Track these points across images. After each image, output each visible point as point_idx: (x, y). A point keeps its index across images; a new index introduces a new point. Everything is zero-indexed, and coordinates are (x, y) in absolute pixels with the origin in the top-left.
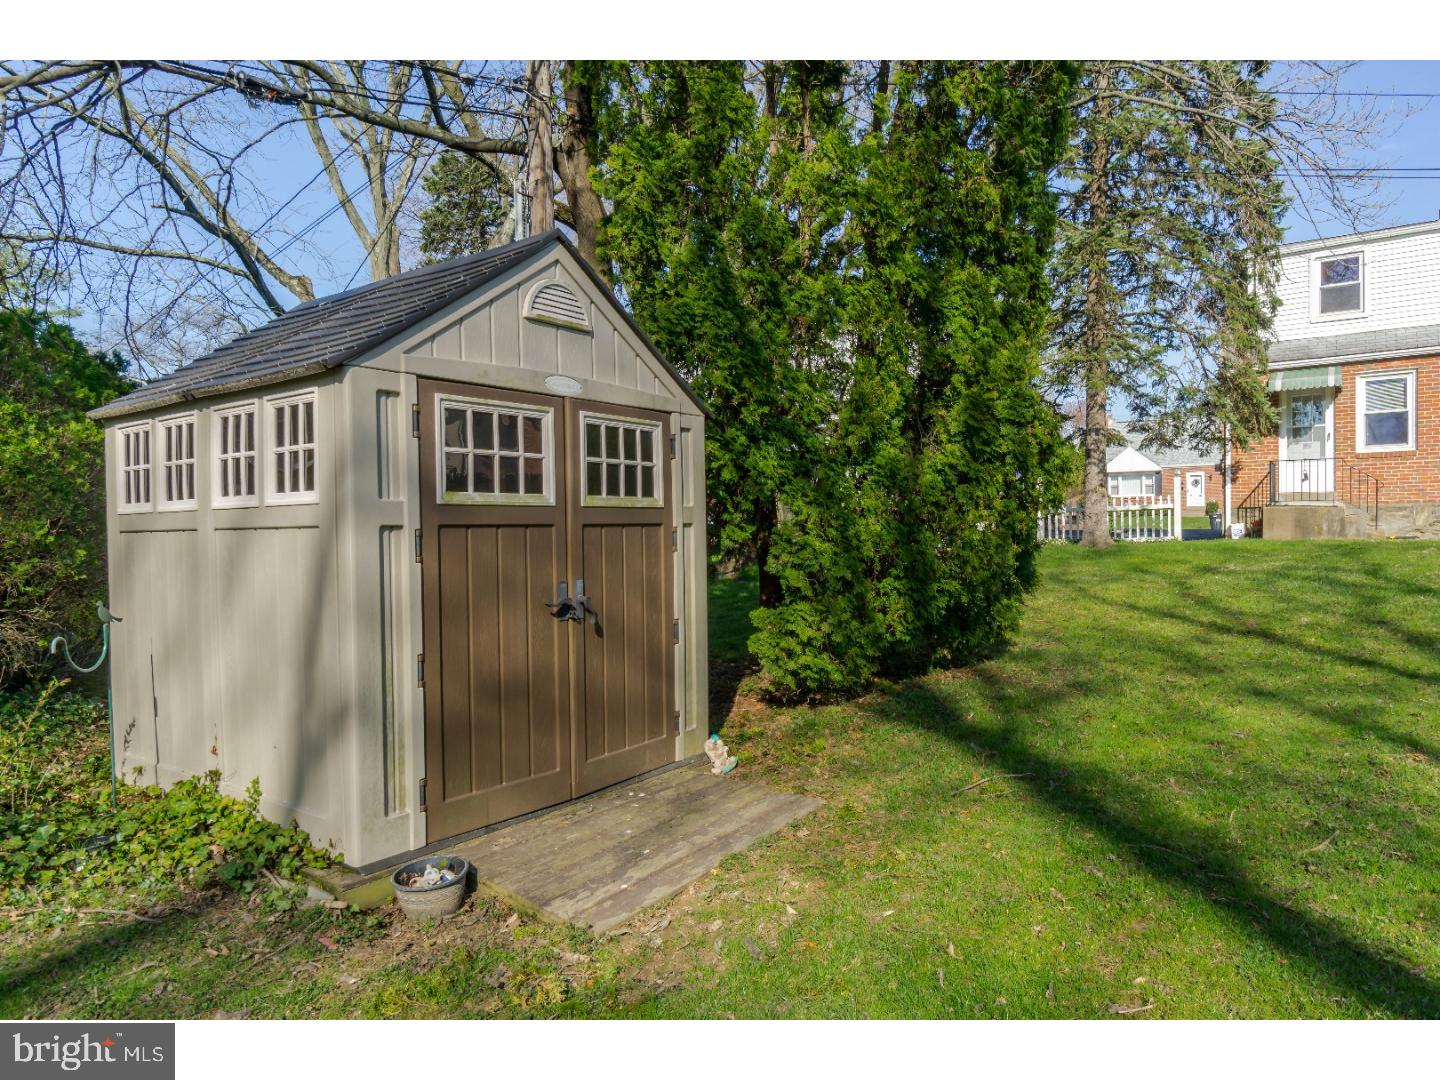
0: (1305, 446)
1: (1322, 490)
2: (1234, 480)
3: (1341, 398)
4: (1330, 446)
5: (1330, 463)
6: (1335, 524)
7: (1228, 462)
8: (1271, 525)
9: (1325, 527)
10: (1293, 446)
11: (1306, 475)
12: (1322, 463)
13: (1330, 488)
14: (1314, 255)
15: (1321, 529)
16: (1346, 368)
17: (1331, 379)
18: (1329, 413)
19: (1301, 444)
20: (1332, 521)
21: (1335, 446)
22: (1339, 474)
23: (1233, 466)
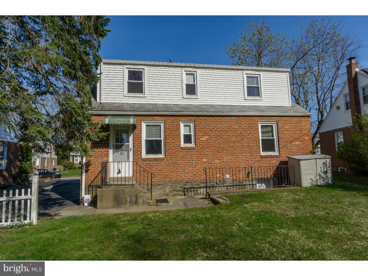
0: (121, 154)
1: (127, 175)
2: (87, 171)
3: (136, 132)
4: (131, 153)
5: (131, 164)
6: (133, 198)
7: (84, 161)
8: (102, 199)
9: (128, 200)
10: (116, 153)
11: (119, 170)
12: (127, 163)
13: (131, 175)
14: (125, 66)
15: (126, 200)
16: (138, 118)
17: (132, 121)
18: (131, 138)
19: (119, 152)
20: (132, 196)
21: (133, 154)
22: (135, 168)
23: (86, 163)
